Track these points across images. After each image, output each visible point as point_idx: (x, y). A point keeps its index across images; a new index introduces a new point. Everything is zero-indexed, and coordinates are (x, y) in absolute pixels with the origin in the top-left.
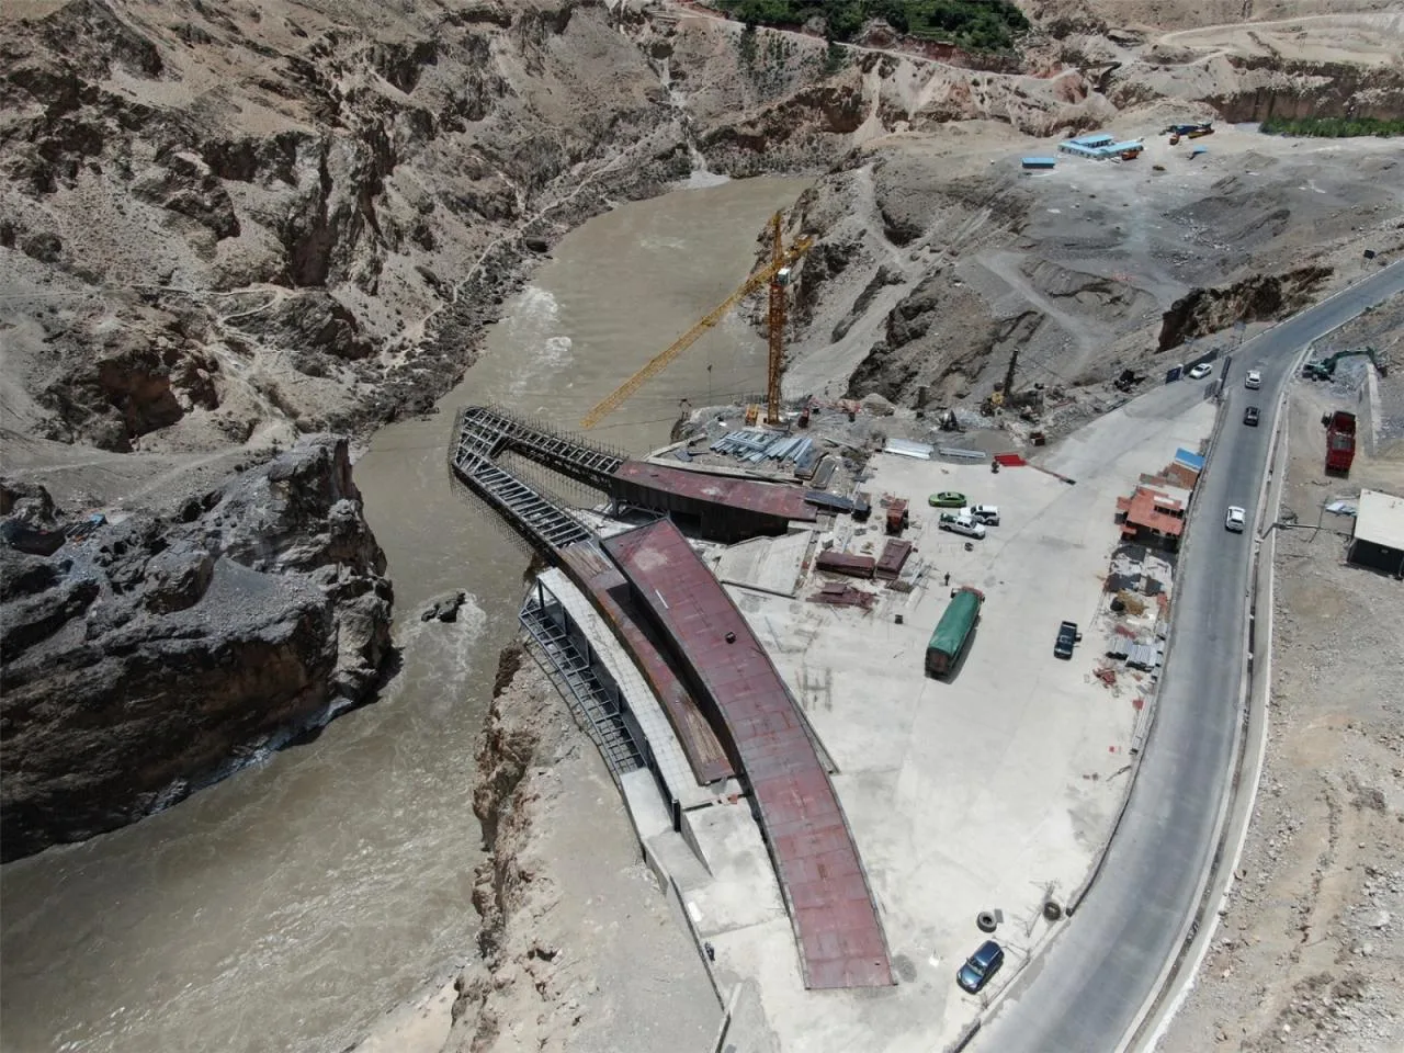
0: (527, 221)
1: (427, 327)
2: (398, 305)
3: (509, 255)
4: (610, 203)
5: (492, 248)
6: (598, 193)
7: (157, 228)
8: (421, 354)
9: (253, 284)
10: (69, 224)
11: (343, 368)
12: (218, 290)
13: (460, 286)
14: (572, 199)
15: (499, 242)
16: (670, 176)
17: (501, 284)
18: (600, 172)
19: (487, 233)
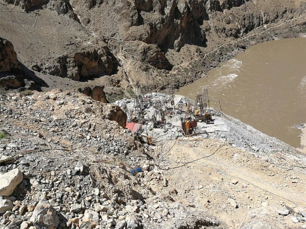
0: (241, 39)
1: (190, 64)
2: (184, 56)
3: (230, 48)
4: (274, 37)
5: (225, 45)
6: (271, 34)
7: (116, 21)
8: (183, 71)
9: (136, 41)
10: (94, 16)
11: (155, 71)
12: (126, 40)
13: (208, 54)
14: (260, 34)
15: (228, 44)
16: (301, 31)
17: (223, 56)
18: (274, 27)
19: (225, 41)
